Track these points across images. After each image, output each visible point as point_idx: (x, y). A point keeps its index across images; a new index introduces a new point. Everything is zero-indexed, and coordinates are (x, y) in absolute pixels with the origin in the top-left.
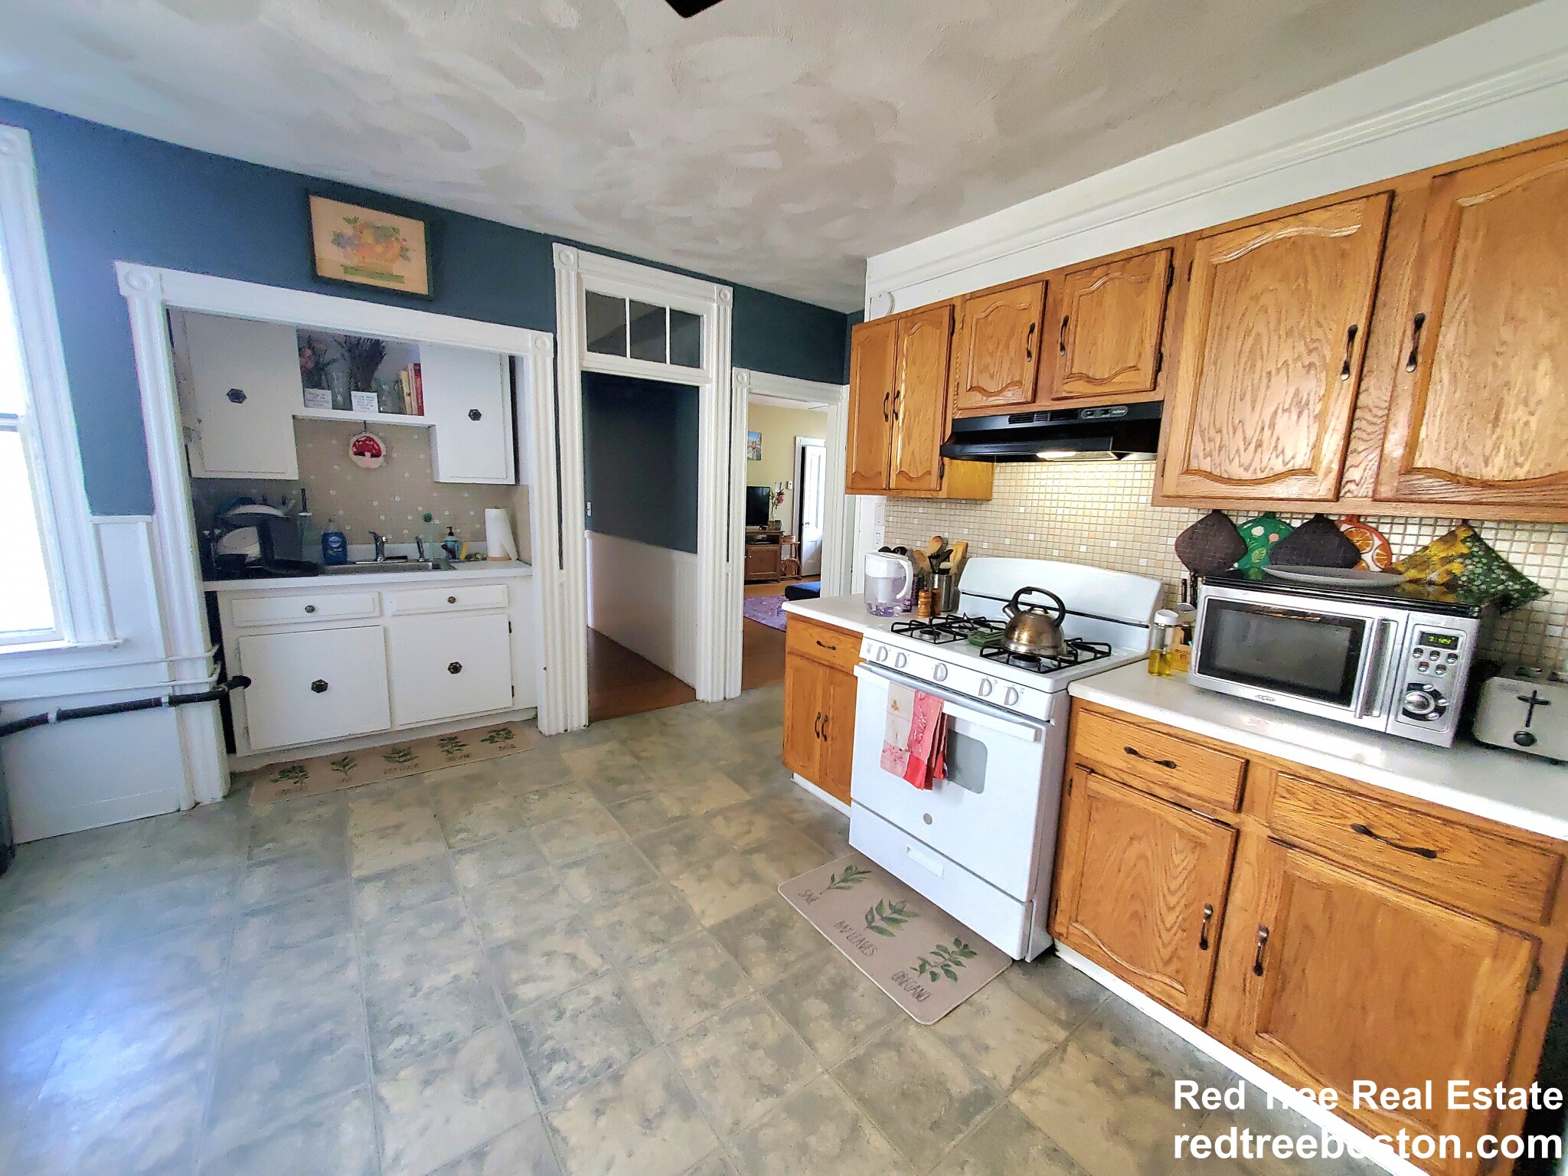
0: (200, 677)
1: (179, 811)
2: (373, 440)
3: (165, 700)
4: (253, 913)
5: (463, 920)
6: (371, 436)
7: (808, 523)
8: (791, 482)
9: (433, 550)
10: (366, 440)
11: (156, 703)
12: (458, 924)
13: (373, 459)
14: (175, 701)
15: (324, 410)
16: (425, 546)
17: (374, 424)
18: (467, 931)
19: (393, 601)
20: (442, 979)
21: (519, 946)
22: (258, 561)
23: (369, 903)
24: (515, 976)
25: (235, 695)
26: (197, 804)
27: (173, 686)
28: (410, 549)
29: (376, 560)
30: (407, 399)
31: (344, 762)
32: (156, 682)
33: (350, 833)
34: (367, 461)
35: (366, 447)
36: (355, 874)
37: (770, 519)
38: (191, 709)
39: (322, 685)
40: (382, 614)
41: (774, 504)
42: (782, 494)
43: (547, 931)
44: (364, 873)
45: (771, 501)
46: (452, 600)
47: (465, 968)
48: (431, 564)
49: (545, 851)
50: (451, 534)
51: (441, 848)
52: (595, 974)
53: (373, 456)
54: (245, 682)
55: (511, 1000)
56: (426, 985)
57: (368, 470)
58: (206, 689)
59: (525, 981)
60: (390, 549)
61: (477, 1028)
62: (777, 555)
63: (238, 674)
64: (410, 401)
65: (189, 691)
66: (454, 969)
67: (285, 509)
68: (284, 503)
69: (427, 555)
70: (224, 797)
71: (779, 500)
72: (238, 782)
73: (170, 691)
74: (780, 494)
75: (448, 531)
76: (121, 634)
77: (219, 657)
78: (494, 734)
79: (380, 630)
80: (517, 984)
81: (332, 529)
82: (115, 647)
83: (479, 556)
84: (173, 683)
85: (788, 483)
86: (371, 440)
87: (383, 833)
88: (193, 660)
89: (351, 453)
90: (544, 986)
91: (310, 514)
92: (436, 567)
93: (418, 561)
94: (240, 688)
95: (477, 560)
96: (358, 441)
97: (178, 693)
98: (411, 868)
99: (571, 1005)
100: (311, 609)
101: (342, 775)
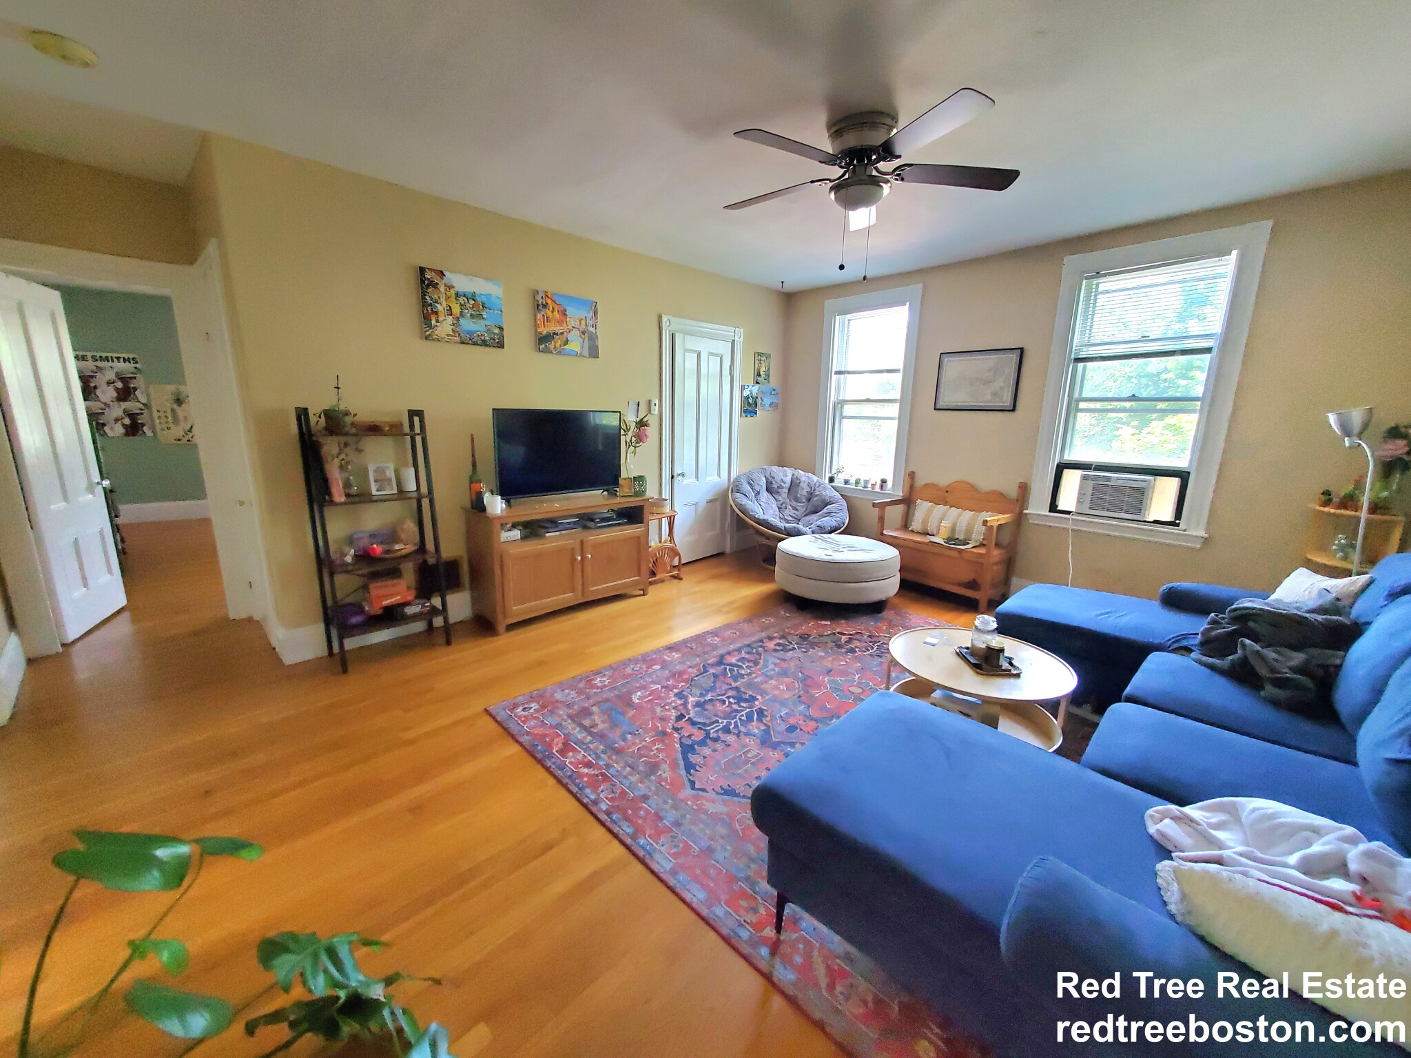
7: (683, 475)
8: (657, 402)
37: (623, 475)
41: (628, 445)
42: (646, 425)
45: (623, 438)
62: (641, 543)
71: (640, 438)
74: (642, 424)
85: (650, 401)
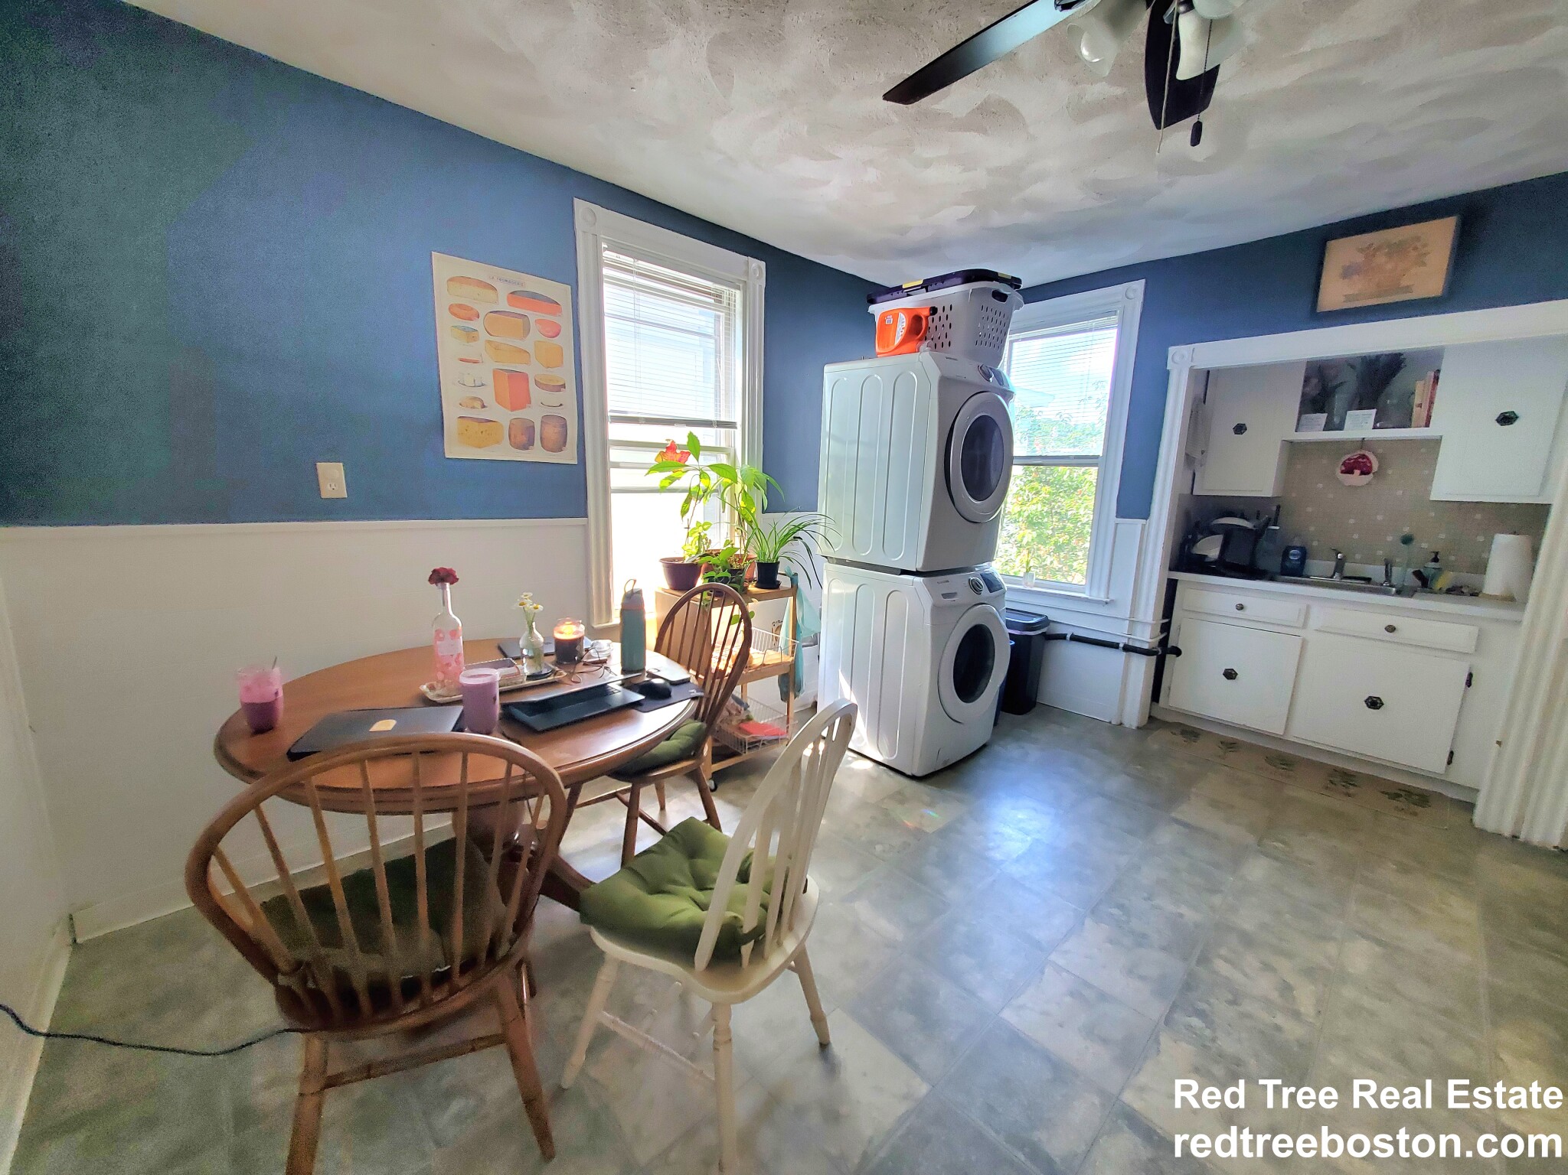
0: (1146, 637)
1: (1110, 723)
2: (1368, 459)
3: (1121, 645)
4: (1103, 795)
5: (1221, 892)
6: (1367, 453)
9: (1402, 574)
10: (1359, 457)
11: (1114, 646)
12: (1214, 891)
13: (1363, 476)
14: (1128, 649)
15: (1316, 431)
16: (1396, 571)
17: (1371, 441)
18: (1217, 900)
19: (1320, 616)
20: (1170, 908)
21: (1248, 941)
22: (1215, 562)
23: (1166, 836)
24: (1223, 952)
25: (1169, 658)
26: (1121, 724)
27: (1129, 638)
28: (1377, 572)
29: (1332, 577)
30: (1416, 410)
31: (1231, 745)
32: (1118, 632)
33: (1193, 790)
34: (1356, 479)
35: (1358, 465)
36: (1173, 815)
38: (1135, 656)
39: (1231, 673)
40: (1305, 626)
43: (1288, 955)
44: (1179, 817)
46: (1391, 629)
47: (1190, 915)
48: (1394, 589)
49: (1353, 907)
50: (1436, 560)
51: (1251, 840)
52: (1296, 1015)
53: (1363, 473)
54: (1177, 652)
55: (1204, 960)
56: (1158, 901)
57: (1354, 488)
58: (1146, 647)
59: (1226, 960)
60: (1350, 568)
61: (1163, 949)
63: (1174, 645)
64: (1418, 413)
65: (1137, 645)
66: (1184, 910)
67: (1256, 522)
68: (1258, 518)
69: (1394, 581)
70: (1138, 728)
72: (1152, 722)
73: (1125, 641)
75: (1433, 556)
76: (1112, 597)
77: (1166, 628)
78: (1403, 793)
79: (1299, 640)
80: (1220, 957)
81: (1297, 542)
82: (1107, 603)
83: (1465, 590)
84: (1129, 636)
86: (1364, 456)
87: (1215, 804)
88: (1145, 623)
89: (1338, 471)
90: (1237, 976)
91: (1278, 528)
92: (1399, 593)
93: (1382, 585)
94: (1175, 656)
95: (1462, 593)
96: (1349, 459)
97: (1130, 644)
98: (1216, 836)
99: (1247, 1006)
100: (1241, 607)
101: (1221, 753)
